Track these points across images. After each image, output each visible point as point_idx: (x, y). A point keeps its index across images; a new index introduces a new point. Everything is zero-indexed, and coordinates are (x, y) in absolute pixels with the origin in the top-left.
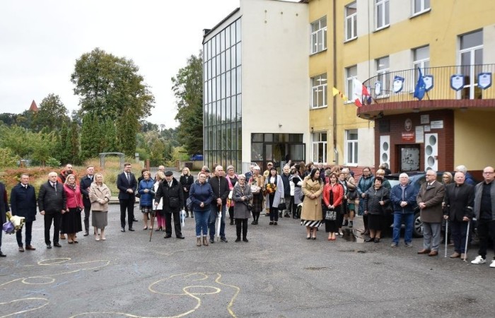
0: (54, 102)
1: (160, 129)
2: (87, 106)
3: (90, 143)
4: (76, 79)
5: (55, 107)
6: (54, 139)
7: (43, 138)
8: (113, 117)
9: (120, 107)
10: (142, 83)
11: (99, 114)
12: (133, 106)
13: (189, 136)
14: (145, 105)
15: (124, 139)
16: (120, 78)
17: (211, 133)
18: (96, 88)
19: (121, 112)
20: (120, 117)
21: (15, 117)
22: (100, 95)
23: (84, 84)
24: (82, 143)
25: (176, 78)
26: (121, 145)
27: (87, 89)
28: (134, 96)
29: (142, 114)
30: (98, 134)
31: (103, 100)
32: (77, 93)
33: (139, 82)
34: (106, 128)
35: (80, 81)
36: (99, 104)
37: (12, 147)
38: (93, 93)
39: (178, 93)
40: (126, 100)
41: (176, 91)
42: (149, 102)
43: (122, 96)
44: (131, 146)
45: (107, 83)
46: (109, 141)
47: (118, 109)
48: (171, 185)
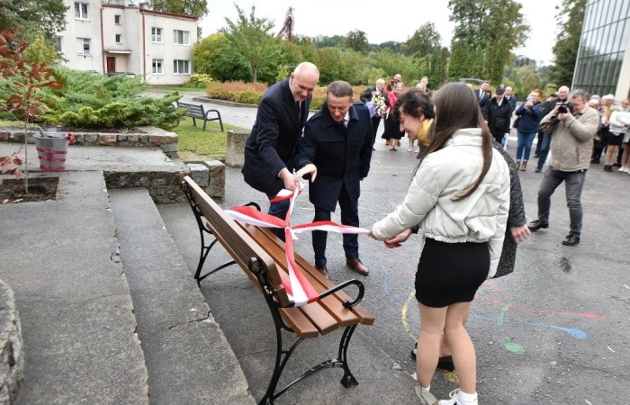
0: (430, 30)
1: (539, 65)
2: (460, 34)
3: (457, 71)
4: (453, 6)
5: (430, 35)
6: (424, 65)
7: (414, 62)
8: (484, 46)
9: (494, 36)
10: (520, 11)
11: (470, 42)
12: (507, 36)
13: (563, 70)
14: (521, 34)
15: (492, 69)
16: (498, 5)
17: (585, 65)
18: (471, 16)
19: (493, 41)
20: (492, 47)
21: (399, 45)
22: (474, 23)
23: (460, 11)
24: (450, 69)
25: (560, 5)
26: (488, 74)
27: (462, 16)
28: (510, 25)
29: (516, 45)
30: (466, 62)
31: (477, 28)
32: (451, 19)
33: (517, 10)
34: (474, 57)
35: (456, 7)
36: (472, 32)
37: (384, 68)
38: (467, 20)
39: (560, 24)
40: (502, 29)
41: (559, 21)
42: (525, 32)
43: (496, 24)
44: (497, 77)
45: (484, 10)
46: (476, 70)
47: (491, 39)
48: (500, 104)
